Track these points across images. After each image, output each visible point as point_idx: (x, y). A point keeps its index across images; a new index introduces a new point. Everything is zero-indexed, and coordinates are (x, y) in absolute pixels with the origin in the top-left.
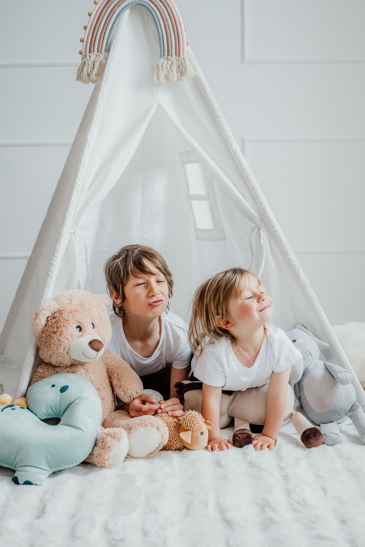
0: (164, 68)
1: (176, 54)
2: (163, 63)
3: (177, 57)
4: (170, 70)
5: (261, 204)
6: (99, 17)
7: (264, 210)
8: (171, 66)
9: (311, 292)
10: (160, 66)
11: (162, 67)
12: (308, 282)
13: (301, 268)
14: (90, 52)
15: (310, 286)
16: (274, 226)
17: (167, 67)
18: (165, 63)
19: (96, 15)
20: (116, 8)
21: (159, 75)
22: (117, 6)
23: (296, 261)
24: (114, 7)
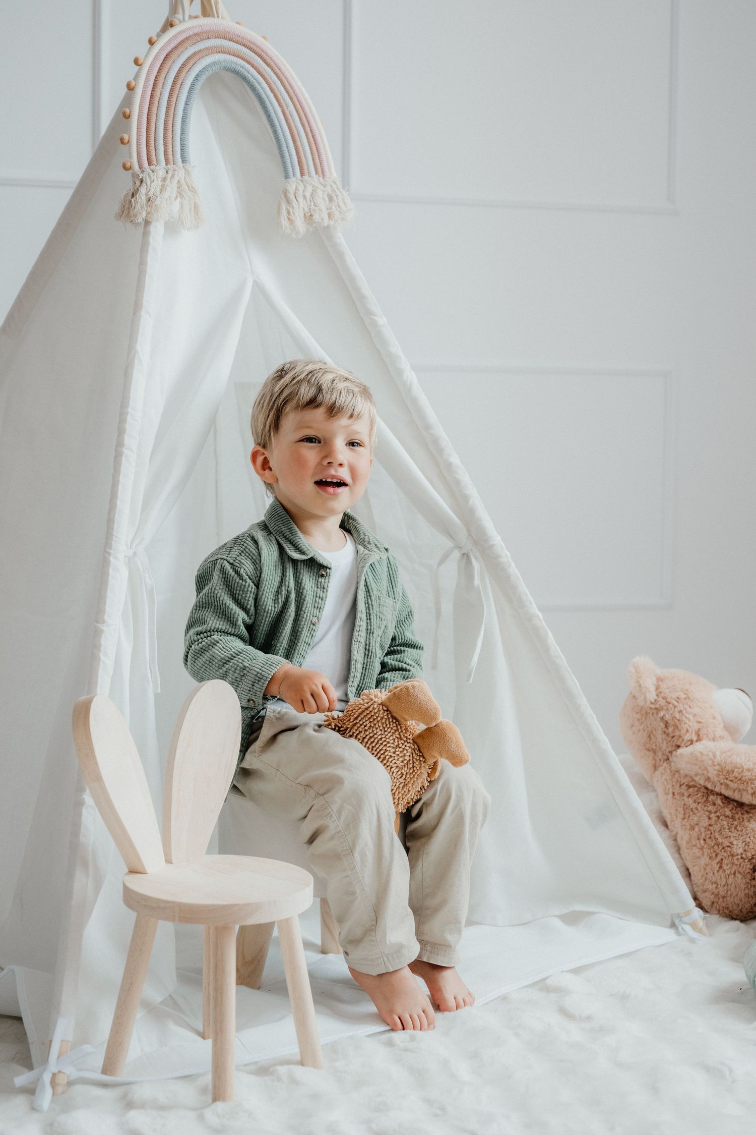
0: (301, 199)
1: (317, 173)
2: (297, 189)
3: (321, 179)
4: (312, 204)
5: (466, 498)
6: (153, 90)
7: (472, 511)
8: (312, 195)
9: (573, 682)
10: (292, 197)
11: (296, 197)
12: (565, 662)
13: (550, 632)
14: (150, 163)
15: (568, 668)
16: (492, 546)
17: (305, 197)
18: (301, 188)
19: (145, 86)
20: (184, 74)
21: (292, 215)
22: (186, 69)
23: (539, 618)
24: (179, 71)
